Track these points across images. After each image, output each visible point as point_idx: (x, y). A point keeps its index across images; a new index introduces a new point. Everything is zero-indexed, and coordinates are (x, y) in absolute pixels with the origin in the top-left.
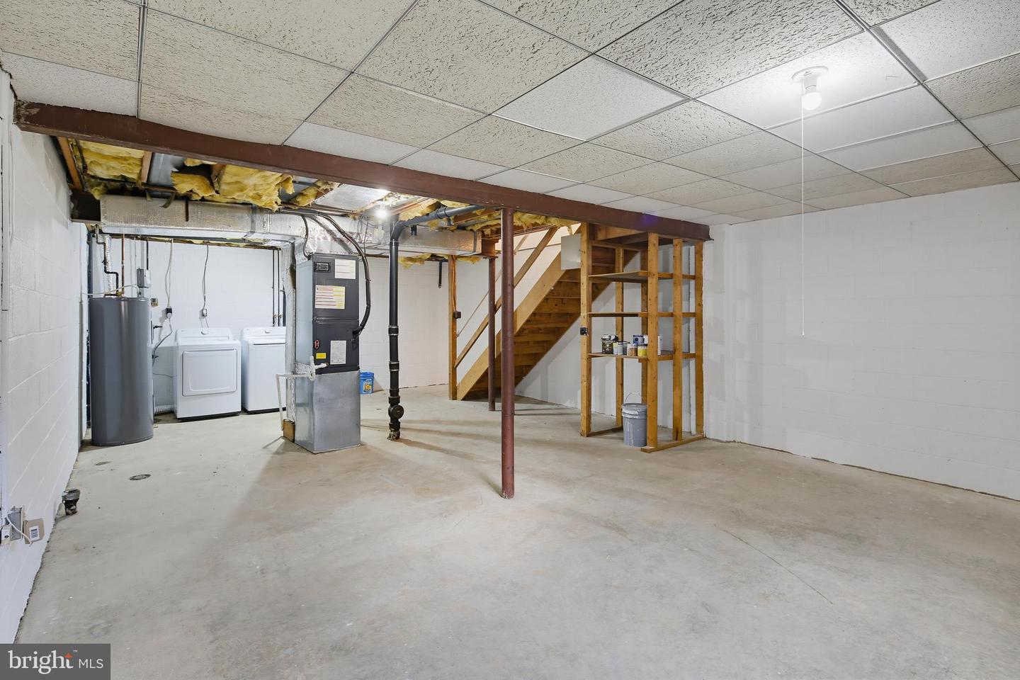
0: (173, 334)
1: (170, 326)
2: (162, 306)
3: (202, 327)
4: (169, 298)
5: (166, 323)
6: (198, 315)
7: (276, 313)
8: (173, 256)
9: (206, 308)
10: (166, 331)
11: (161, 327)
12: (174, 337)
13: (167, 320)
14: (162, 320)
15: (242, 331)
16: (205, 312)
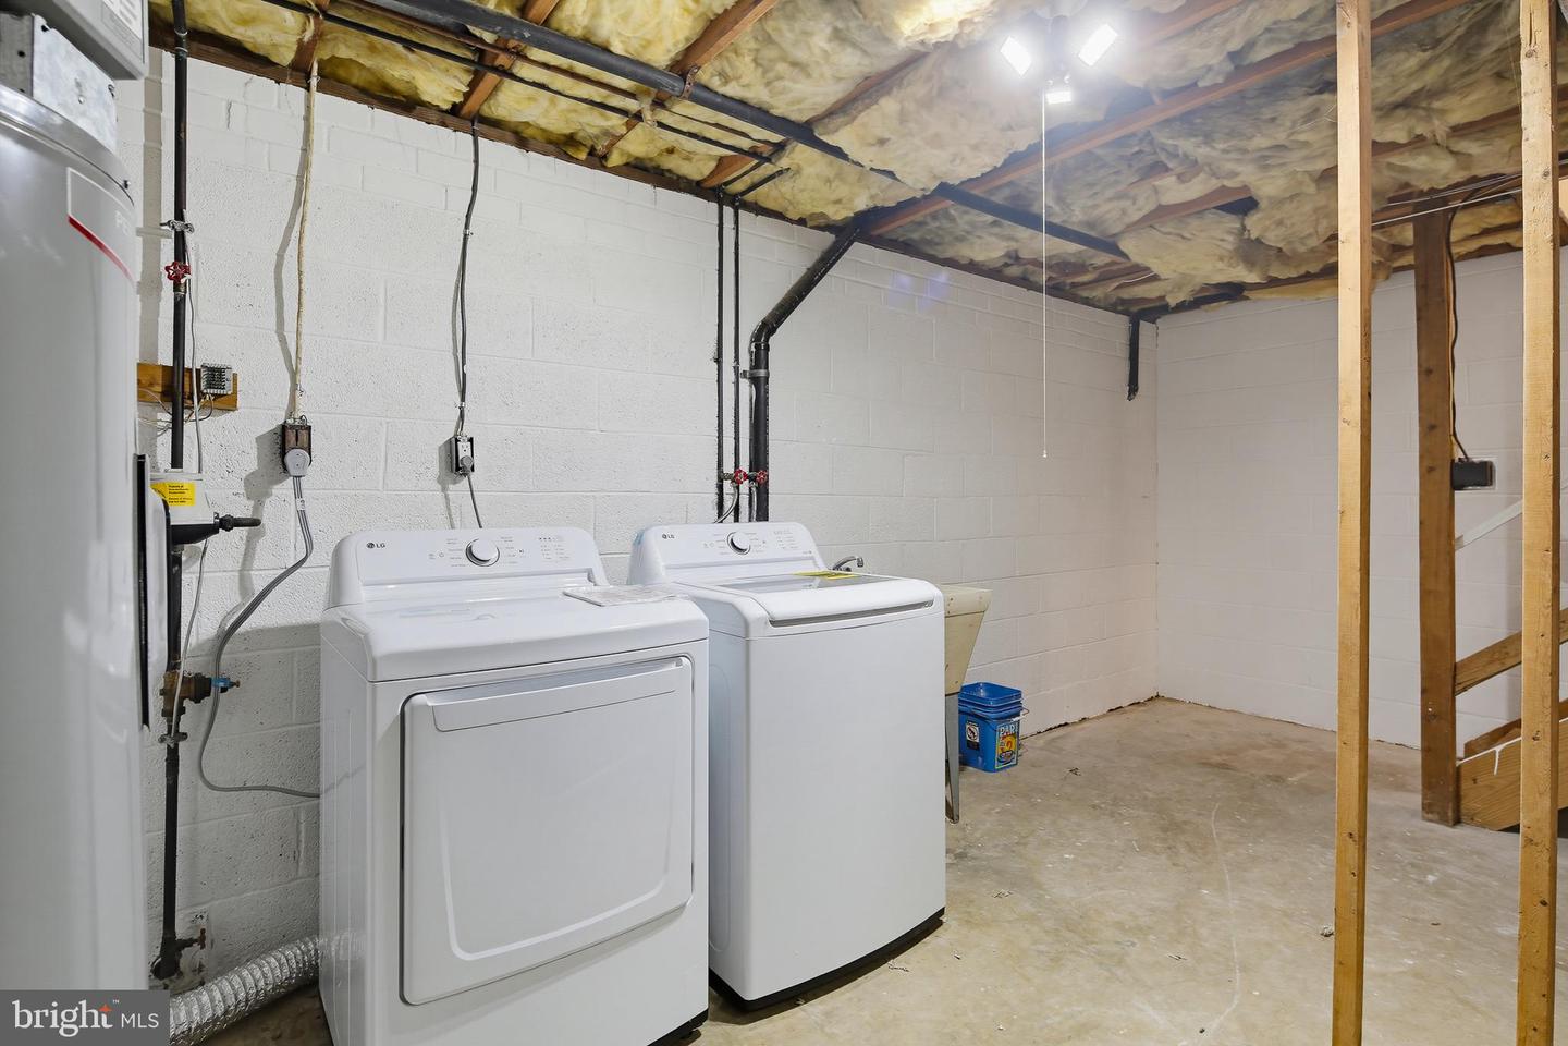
0: (321, 557)
1: (302, 515)
2: (260, 411)
3: (452, 527)
4: (294, 374)
5: (279, 504)
6: (433, 463)
7: (729, 468)
8: (314, 158)
9: (468, 431)
10: (279, 542)
11: (254, 523)
12: (325, 573)
13: (285, 488)
14: (257, 488)
15: (639, 541)
16: (464, 450)
